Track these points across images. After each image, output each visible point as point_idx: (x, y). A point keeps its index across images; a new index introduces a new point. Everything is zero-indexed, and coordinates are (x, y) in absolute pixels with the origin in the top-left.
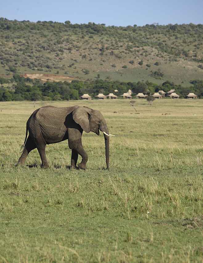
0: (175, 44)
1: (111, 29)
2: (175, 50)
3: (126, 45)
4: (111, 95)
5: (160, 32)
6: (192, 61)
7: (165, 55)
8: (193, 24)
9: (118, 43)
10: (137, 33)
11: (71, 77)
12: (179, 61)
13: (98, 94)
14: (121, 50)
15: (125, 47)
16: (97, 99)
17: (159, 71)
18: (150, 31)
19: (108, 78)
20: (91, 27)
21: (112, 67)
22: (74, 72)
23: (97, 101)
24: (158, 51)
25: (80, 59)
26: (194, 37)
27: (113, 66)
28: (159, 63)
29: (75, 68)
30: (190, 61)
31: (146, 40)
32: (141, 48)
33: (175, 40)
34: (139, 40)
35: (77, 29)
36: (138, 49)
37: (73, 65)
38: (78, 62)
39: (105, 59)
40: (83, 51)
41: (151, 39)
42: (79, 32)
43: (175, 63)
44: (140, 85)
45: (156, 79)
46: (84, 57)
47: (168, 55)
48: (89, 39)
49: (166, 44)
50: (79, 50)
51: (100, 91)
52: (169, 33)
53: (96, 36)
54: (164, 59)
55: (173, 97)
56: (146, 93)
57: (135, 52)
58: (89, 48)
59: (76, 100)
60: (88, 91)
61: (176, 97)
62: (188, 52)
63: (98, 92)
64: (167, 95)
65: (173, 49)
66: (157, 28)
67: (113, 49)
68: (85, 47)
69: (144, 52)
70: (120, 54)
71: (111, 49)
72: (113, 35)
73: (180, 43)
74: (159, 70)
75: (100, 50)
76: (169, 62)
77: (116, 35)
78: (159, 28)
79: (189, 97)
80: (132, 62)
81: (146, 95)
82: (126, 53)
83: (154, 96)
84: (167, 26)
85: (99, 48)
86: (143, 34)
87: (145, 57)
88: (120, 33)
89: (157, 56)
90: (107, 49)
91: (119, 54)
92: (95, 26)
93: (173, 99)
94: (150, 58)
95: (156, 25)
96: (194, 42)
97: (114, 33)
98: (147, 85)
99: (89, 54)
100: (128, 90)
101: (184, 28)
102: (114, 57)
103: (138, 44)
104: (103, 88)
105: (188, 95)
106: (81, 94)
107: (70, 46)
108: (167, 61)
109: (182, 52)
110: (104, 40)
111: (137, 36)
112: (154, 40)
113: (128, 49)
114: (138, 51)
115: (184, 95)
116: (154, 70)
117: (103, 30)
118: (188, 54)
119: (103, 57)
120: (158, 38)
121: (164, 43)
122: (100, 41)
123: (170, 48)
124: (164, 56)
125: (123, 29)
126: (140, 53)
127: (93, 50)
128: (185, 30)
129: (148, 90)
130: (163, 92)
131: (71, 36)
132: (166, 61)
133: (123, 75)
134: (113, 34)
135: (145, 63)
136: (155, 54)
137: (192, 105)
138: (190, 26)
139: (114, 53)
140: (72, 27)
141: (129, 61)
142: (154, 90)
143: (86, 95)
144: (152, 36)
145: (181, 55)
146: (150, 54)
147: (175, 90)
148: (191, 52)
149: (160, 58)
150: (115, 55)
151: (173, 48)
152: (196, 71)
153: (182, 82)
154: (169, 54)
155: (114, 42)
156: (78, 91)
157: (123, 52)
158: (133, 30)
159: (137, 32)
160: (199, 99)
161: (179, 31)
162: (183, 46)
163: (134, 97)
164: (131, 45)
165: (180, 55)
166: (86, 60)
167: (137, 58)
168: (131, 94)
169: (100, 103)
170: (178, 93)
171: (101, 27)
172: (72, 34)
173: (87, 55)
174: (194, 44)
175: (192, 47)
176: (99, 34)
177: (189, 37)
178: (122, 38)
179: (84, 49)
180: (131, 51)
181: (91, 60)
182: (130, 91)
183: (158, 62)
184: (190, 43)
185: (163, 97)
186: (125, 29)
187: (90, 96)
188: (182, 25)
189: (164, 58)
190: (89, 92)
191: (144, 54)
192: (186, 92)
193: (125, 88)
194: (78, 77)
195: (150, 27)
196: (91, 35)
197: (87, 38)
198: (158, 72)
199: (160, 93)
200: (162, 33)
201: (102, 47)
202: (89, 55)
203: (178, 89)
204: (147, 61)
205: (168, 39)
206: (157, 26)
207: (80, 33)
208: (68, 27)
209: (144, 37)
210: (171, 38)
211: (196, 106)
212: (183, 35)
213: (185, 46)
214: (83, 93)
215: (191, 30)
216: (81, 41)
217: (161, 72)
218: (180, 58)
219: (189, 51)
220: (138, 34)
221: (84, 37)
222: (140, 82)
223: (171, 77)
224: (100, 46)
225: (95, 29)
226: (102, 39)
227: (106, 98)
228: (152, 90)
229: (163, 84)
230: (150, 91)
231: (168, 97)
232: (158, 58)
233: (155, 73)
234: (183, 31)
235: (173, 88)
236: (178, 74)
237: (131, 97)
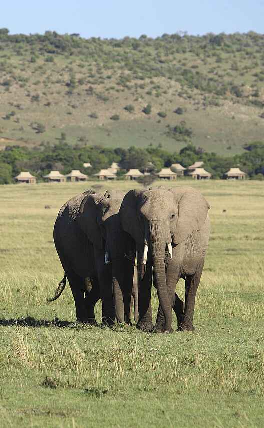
0: (215, 72)
1: (90, 43)
2: (216, 84)
3: (119, 75)
4: (76, 173)
5: (188, 50)
6: (249, 106)
7: (196, 95)
8: (256, 33)
9: (103, 70)
10: (141, 51)
11: (7, 139)
12: (223, 105)
13: (49, 172)
14: (108, 84)
15: (117, 79)
16: (48, 182)
17: (182, 125)
18: (167, 48)
19: (81, 140)
20: (49, 40)
21: (89, 118)
22: (14, 130)
23: (45, 186)
24: (182, 85)
25: (26, 103)
26: (255, 57)
27: (93, 116)
28: (184, 110)
29: (17, 121)
30: (246, 105)
31: (159, 65)
32: (147, 80)
33: (216, 65)
34: (144, 65)
35: (21, 44)
36: (140, 82)
37: (13, 114)
38: (22, 109)
39: (77, 104)
40: (33, 86)
41: (168, 63)
42: (26, 50)
43: (215, 109)
44: (134, 152)
45: (178, 140)
46: (35, 98)
47: (202, 95)
48: (44, 64)
49: (198, 73)
50: (25, 85)
51: (55, 166)
52: (205, 51)
53: (60, 56)
54: (193, 102)
55: (198, 177)
56: (147, 169)
57: (136, 88)
58: (44, 82)
59: (5, 185)
60: (31, 166)
61: (205, 177)
62: (241, 89)
63: (50, 168)
64: (187, 173)
65: (212, 83)
66: (183, 40)
67: (93, 84)
68: (38, 79)
69: (154, 88)
70: (107, 92)
71: (89, 82)
72: (91, 54)
73: (225, 70)
74: (183, 123)
75: (68, 85)
76: (203, 107)
77: (99, 56)
78: (189, 42)
79: (230, 177)
80: (129, 109)
81: (146, 174)
82: (118, 91)
83: (161, 176)
84: (205, 37)
85: (63, 82)
86: (153, 52)
87: (155, 98)
88: (107, 51)
89: (180, 95)
90: (81, 82)
91: (104, 92)
92: (58, 38)
93: (197, 181)
94: (166, 101)
95: (182, 35)
96: (254, 68)
97: (94, 51)
98: (150, 152)
99: (44, 94)
100: (111, 164)
101: (239, 40)
102: (94, 97)
103: (142, 73)
104: (61, 159)
105: (227, 171)
106: (16, 172)
107: (8, 77)
108: (199, 106)
109: (230, 87)
110: (74, 66)
111: (142, 57)
112: (175, 65)
113: (123, 82)
114: (142, 87)
115: (220, 173)
116: (173, 125)
117: (74, 47)
118: (242, 91)
119: (73, 100)
120: (183, 61)
121: (194, 71)
122: (67, 67)
123: (205, 79)
124: (194, 97)
125: (115, 42)
126: (147, 89)
127: (52, 86)
128: (241, 44)
129: (151, 163)
130: (179, 167)
131: (9, 58)
132: (197, 106)
133: (111, 134)
134: (93, 53)
135: (155, 111)
136: (176, 91)
137: (228, 192)
138: (251, 36)
139: (94, 90)
140: (11, 41)
141: (124, 107)
142: (163, 163)
143: (24, 175)
144: (171, 57)
145: (228, 93)
146: (165, 93)
147: (205, 162)
148: (248, 87)
149: (186, 99)
150: (97, 95)
151: (211, 79)
152: (256, 124)
153: (228, 146)
154: (203, 92)
155: (94, 69)
156: (10, 167)
157: (112, 88)
158: (133, 45)
159: (140, 48)
160: (250, 179)
161: (229, 46)
162: (232, 76)
163: (122, 177)
164: (128, 75)
165: (225, 93)
166: (38, 105)
167: (140, 100)
168: (115, 171)
169: (50, 189)
170: (210, 168)
171: (71, 41)
172: (12, 55)
173: (41, 95)
174: (254, 71)
175: (249, 78)
176: (66, 54)
177: (245, 59)
178: (111, 60)
179: (35, 84)
180: (127, 87)
181: (48, 104)
182: (115, 166)
183: (181, 107)
184: (245, 71)
185: (179, 176)
186: (117, 44)
187: (32, 177)
188: (235, 34)
189: (194, 100)
190: (31, 168)
191: (154, 92)
192: (224, 167)
193: (106, 160)
194: (21, 139)
195: (172, 40)
196: (48, 56)
197: (40, 61)
198: (181, 127)
199: (174, 170)
200: (190, 51)
201: (70, 78)
202: (44, 96)
203: (209, 160)
204: (160, 107)
205: (202, 63)
206: (184, 36)
207: (28, 53)
208: (4, 41)
209: (154, 59)
210: (209, 60)
211: (237, 195)
212: (232, 55)
213: (236, 77)
214: (19, 170)
215: (252, 44)
216: (28, 67)
217: (188, 127)
218: (226, 99)
219: (243, 85)
220: (143, 53)
221: (36, 59)
222: (134, 147)
223: (206, 137)
224: (66, 78)
225: (57, 44)
226: (71, 63)
227: (65, 179)
228: (159, 163)
229: (182, 151)
230: (155, 165)
231: (190, 177)
232: (182, 100)
233: (175, 129)
234: (235, 47)
235: (200, 159)
236: (221, 130)
237: (115, 176)
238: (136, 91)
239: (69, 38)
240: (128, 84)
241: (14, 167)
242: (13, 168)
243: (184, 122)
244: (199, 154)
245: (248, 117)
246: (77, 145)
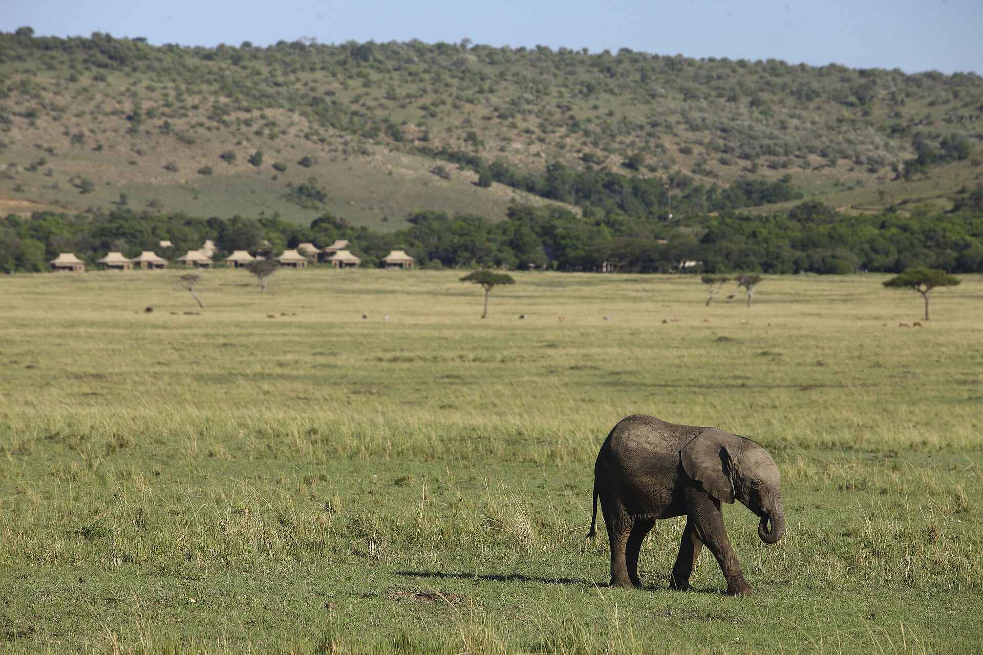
0: (361, 102)
1: (165, 53)
2: (362, 120)
3: (211, 104)
4: (148, 256)
5: (318, 67)
6: (414, 154)
7: (331, 136)
8: (421, 43)
9: (185, 96)
10: (244, 68)
11: (34, 202)
12: (374, 154)
13: (105, 255)
14: (195, 117)
15: (207, 110)
16: (103, 269)
17: (311, 183)
18: (285, 63)
19: (152, 205)
20: (98, 46)
21: (165, 171)
22: (44, 187)
23: (99, 275)
24: (310, 122)
25: (62, 145)
26: (421, 80)
27: (170, 168)
28: (313, 160)
29: (49, 174)
30: (409, 153)
31: (272, 90)
32: (256, 113)
33: (362, 90)
34: (250, 89)
35: (54, 53)
36: (247, 116)
37: (41, 163)
38: (57, 155)
39: (144, 147)
40: (74, 120)
41: (288, 87)
42: (62, 62)
43: (362, 159)
44: (240, 225)
45: (305, 207)
46: (79, 138)
47: (341, 137)
48: (92, 85)
49: (334, 103)
50: (61, 117)
51: (115, 246)
52: (346, 69)
53: (117, 73)
54: (327, 148)
55: (341, 264)
56: (260, 250)
57: (239, 125)
58: (92, 113)
59: (35, 275)
60: (76, 244)
61: (351, 265)
62: (401, 128)
63: (107, 248)
64: (323, 259)
65: (356, 119)
66: (310, 51)
67: (170, 116)
68: (81, 108)
69: (267, 125)
70: (191, 131)
71: (163, 114)
72: (167, 71)
73: (376, 99)
74: (312, 180)
75: (130, 118)
76: (343, 156)
77: (180, 74)
78: (318, 54)
79: (390, 265)
80: (228, 157)
81: (259, 258)
82: (209, 129)
83: (282, 261)
84: (343, 47)
85: (123, 112)
86: (265, 70)
87: (269, 141)
88: (191, 66)
89: (307, 137)
90: (150, 114)
91: (188, 131)
92: (113, 44)
93: (339, 270)
94: (286, 146)
95: (307, 43)
96: (421, 96)
97: (171, 65)
98: (264, 225)
99: (92, 131)
100: (203, 243)
101: (396, 53)
102: (171, 139)
103: (247, 101)
104: (124, 235)
105: (385, 256)
106: (52, 254)
107: (33, 104)
108: (337, 154)
109: (383, 126)
110: (140, 89)
111: (246, 77)
112: (298, 90)
113: (217, 114)
114: (248, 123)
115: (374, 258)
116: (297, 183)
117: (139, 58)
118: (404, 133)
119: (139, 141)
120: (311, 84)
121: (328, 99)
122: (128, 90)
123: (346, 113)
124: (329, 140)
125: (203, 53)
126: (255, 128)
127: (105, 119)
128: (399, 60)
129: (266, 242)
130: (310, 248)
131: (35, 74)
132: (333, 154)
133: (199, 196)
134: (170, 69)
135: (268, 160)
136: (301, 131)
137: (391, 288)
138: (414, 47)
139: (172, 127)
140: (38, 48)
141: (220, 154)
142: (286, 242)
143: (66, 258)
144: (292, 77)
145: (382, 135)
146: (284, 133)
147: (350, 241)
148: (412, 127)
149: (316, 143)
150: (177, 134)
151: (355, 113)
152: (426, 184)
153: (382, 216)
154: (343, 133)
155: (172, 93)
156: (42, 245)
157: (201, 125)
158: (232, 57)
159: (243, 63)
160: (422, 269)
161: (380, 62)
162: (387, 108)
163: (221, 263)
164: (226, 105)
165: (377, 135)
166: (83, 149)
167: (245, 143)
168: (210, 253)
169: (108, 281)
170: (357, 249)
171: (133, 48)
172: (39, 69)
173: (87, 133)
174: (421, 102)
175: (414, 111)
176: (127, 69)
177: (406, 82)
178: (198, 81)
179: (78, 116)
180: (224, 122)
181: (99, 148)
182: (209, 245)
183: (309, 156)
184: (408, 100)
185: (310, 263)
186: (208, 55)
187: (79, 261)
188: (390, 44)
189: (329, 144)
190: (77, 249)
191: (267, 131)
192: (379, 249)
193: (196, 237)
194: (56, 202)
195: (292, 51)
196: (98, 72)
197: (85, 80)
198: (309, 186)
199: (302, 253)
200: (322, 69)
201: (133, 107)
202: (92, 135)
203: (358, 238)
204: (276, 154)
205: (341, 87)
206: (312, 45)
207: (65, 67)
208: (26, 47)
209: (266, 80)
210: (351, 83)
211: (403, 292)
212: (387, 76)
213: (394, 110)
214: (57, 251)
215: (416, 59)
216: (66, 88)
217: (319, 186)
218: (378, 144)
219: (404, 123)
220: (248, 71)
221: (78, 76)
222: (239, 217)
223: (348, 203)
224: (128, 107)
225: (112, 54)
226: (135, 84)
227: (131, 266)
228: (278, 241)
229: (315, 224)
230: (273, 244)
231: (328, 264)
232: (309, 144)
233: (301, 190)
234: (390, 64)
235: (342, 237)
236: (372, 192)
237: (210, 262)
238: (238, 130)
239: (131, 45)
240: (225, 118)
241: (49, 245)
242: (47, 246)
243: (314, 179)
244: (340, 229)
245: (412, 172)
246: (145, 212)
